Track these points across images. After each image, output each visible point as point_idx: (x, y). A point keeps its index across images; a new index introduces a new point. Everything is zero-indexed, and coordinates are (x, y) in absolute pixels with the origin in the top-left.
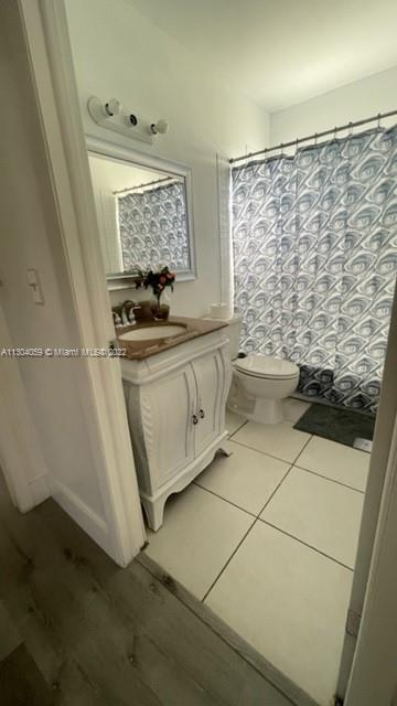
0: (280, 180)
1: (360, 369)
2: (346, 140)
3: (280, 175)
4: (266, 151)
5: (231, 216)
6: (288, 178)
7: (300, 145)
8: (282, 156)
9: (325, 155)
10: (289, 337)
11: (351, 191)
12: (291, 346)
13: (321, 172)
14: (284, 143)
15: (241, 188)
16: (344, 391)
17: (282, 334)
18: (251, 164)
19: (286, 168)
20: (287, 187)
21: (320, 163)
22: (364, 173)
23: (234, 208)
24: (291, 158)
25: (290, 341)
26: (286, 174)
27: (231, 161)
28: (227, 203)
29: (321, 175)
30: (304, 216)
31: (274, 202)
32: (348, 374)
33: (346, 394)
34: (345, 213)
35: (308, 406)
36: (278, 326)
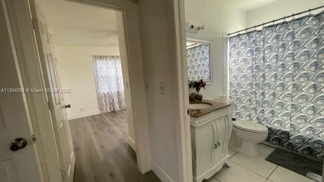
0: (254, 40)
1: (308, 132)
2: (291, 22)
3: (254, 39)
4: (246, 29)
5: (229, 57)
6: (258, 40)
7: (265, 26)
8: (255, 31)
9: (279, 29)
10: (260, 112)
11: (296, 43)
12: (262, 117)
13: (277, 36)
14: (256, 25)
15: (233, 45)
16: (298, 143)
17: (256, 111)
18: (239, 35)
19: (257, 36)
20: (258, 44)
21: (276, 32)
22: (303, 35)
23: (230, 53)
24: (260, 31)
25: (261, 114)
26: (257, 38)
27: (229, 35)
28: (227, 51)
29: (277, 37)
30: (268, 56)
31: (250, 50)
32: (300, 134)
33: (299, 146)
34: (293, 53)
35: (273, 149)
36: (254, 106)
